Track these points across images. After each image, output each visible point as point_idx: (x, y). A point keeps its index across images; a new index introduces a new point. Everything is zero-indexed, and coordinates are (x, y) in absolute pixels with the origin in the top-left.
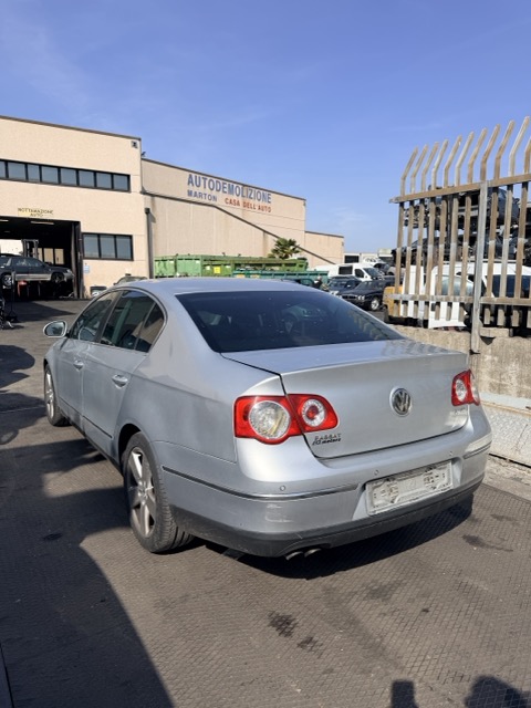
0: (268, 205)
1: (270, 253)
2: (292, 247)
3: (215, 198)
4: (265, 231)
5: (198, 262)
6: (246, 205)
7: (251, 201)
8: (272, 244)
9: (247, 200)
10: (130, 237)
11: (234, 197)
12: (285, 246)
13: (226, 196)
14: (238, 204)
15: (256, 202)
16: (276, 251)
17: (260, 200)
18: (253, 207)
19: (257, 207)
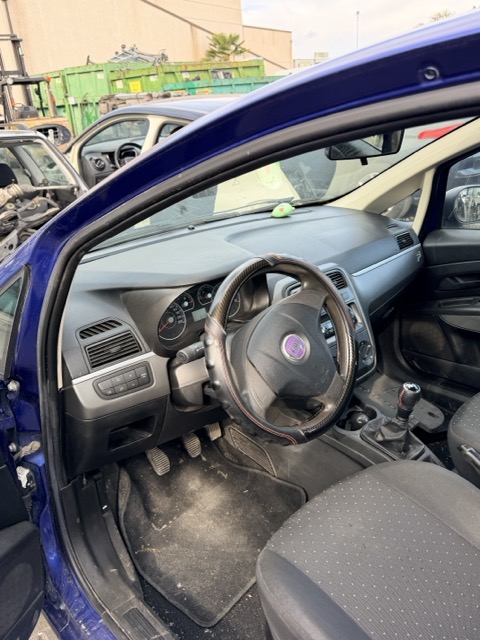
1: (205, 57)
2: (233, 48)
4: (192, 25)
5: (100, 76)
8: (205, 43)
12: (224, 45)
16: (212, 53)
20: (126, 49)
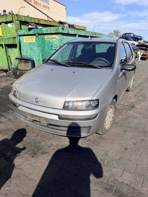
6: (35, 3)
15: (41, 2)
17: (43, 1)
18: (40, 5)
19: (42, 6)
20: (6, 13)
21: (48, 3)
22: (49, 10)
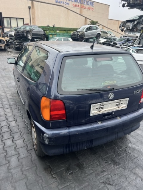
0: (92, 7)
3: (68, 4)
4: (86, 18)
6: (82, 7)
7: (85, 6)
9: (83, 5)
10: (23, 19)
11: (77, 4)
13: (73, 3)
14: (79, 7)
15: (87, 6)
17: (88, 5)
18: (85, 8)
19: (87, 8)
21: (93, 5)
22: (93, 11)
